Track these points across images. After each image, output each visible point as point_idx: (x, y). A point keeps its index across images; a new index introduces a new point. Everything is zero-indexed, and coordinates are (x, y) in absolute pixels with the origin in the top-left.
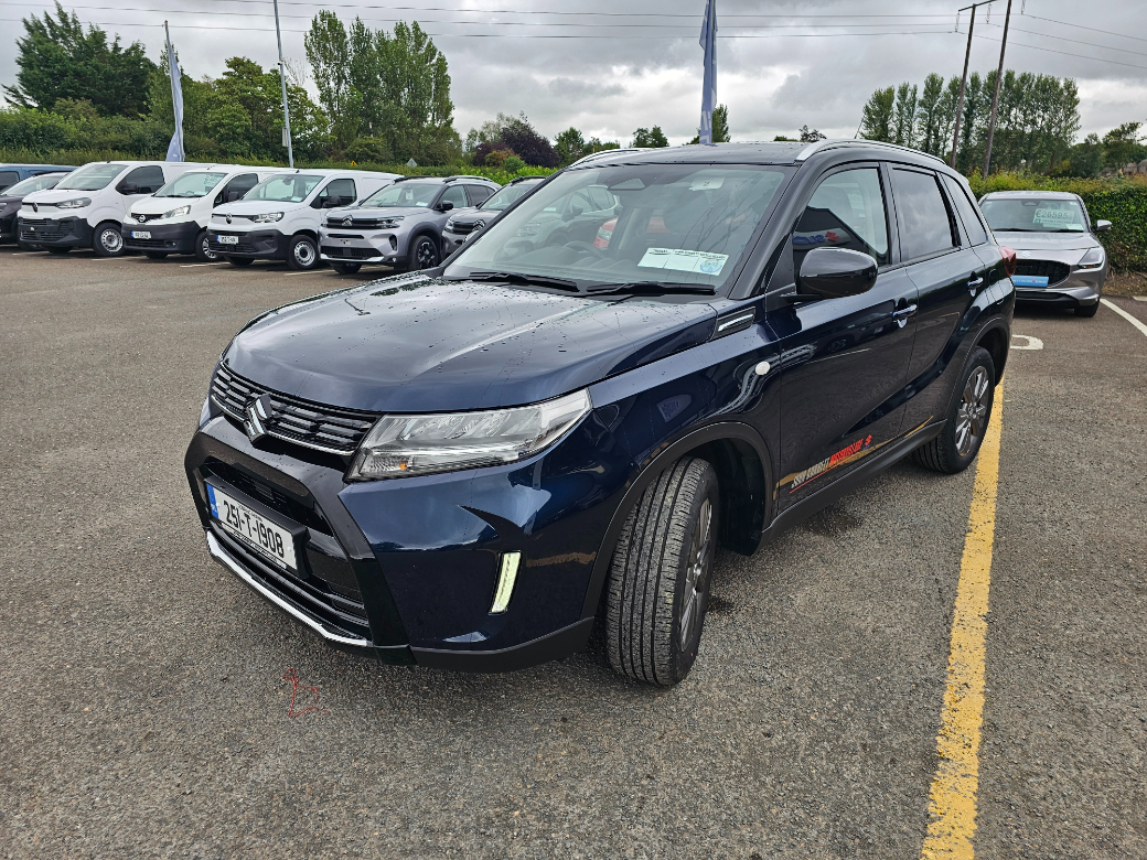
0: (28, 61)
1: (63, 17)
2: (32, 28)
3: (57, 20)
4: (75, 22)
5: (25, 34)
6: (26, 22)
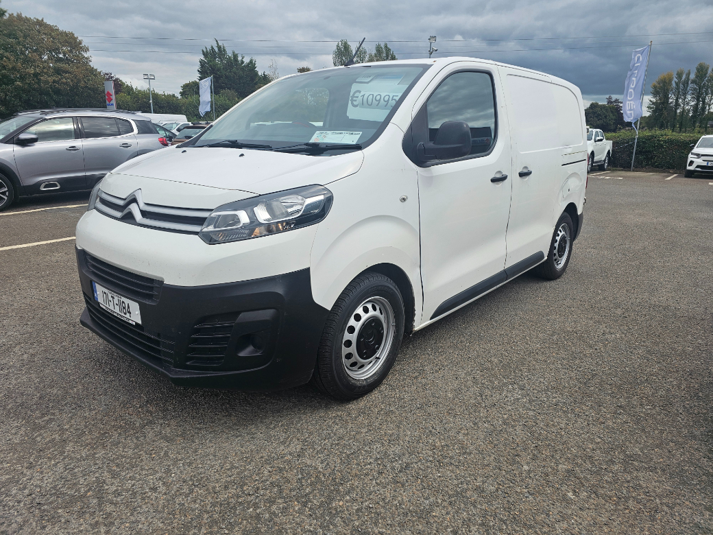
1: (219, 47)
2: (205, 54)
3: (216, 50)
4: (224, 50)
5: (202, 58)
6: (203, 51)
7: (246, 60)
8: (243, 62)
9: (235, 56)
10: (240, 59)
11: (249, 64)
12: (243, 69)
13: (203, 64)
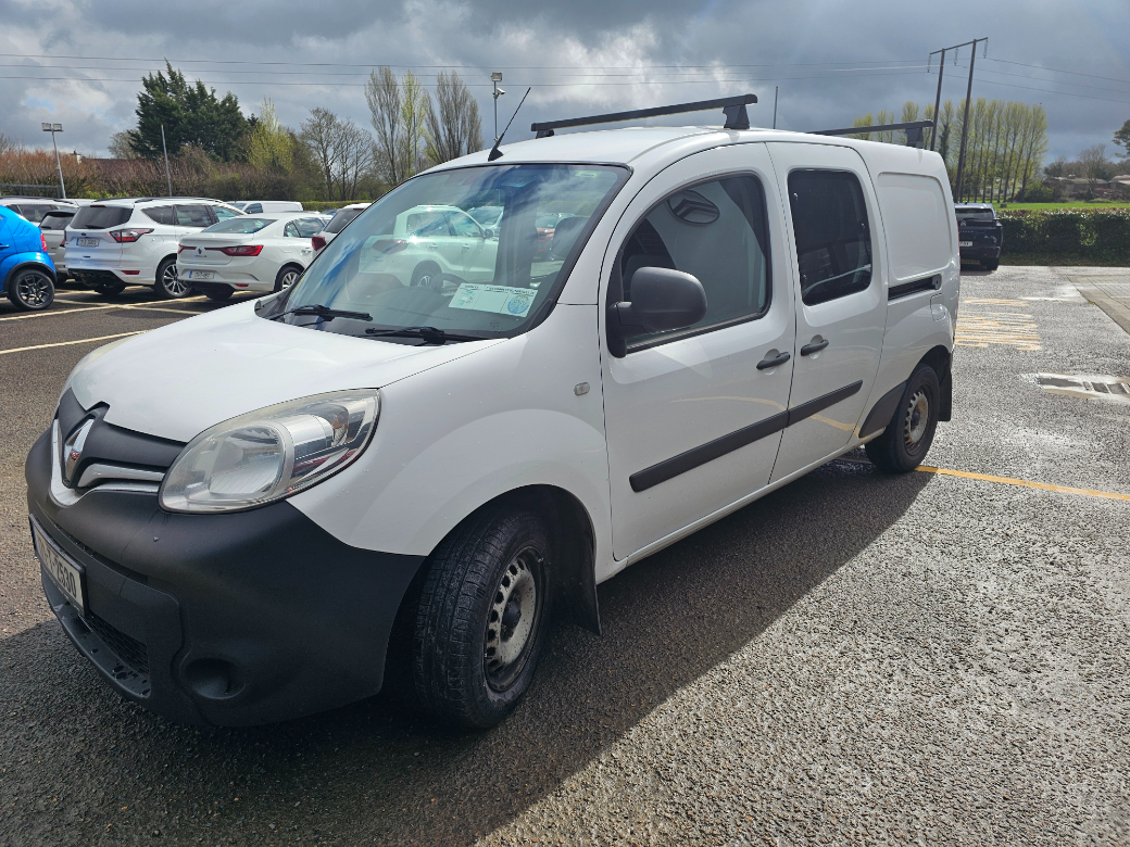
0: (145, 113)
1: (172, 75)
2: (149, 85)
3: (167, 78)
4: (181, 79)
5: (144, 90)
6: (144, 79)
7: (219, 98)
8: (214, 100)
9: (201, 88)
10: (208, 93)
11: (224, 102)
12: (214, 110)
13: (144, 101)
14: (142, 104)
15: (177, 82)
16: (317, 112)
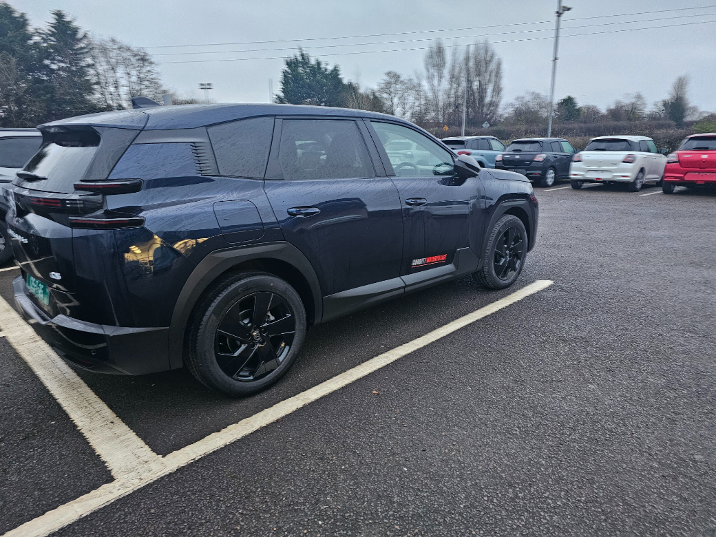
0: (286, 82)
1: (302, 55)
2: (289, 64)
3: (300, 59)
4: (308, 59)
5: (285, 67)
6: (286, 61)
7: (330, 68)
8: (326, 70)
9: (319, 64)
10: (323, 66)
11: (332, 71)
12: (326, 76)
13: (285, 74)
14: (285, 76)
15: (305, 60)
16: (388, 74)
